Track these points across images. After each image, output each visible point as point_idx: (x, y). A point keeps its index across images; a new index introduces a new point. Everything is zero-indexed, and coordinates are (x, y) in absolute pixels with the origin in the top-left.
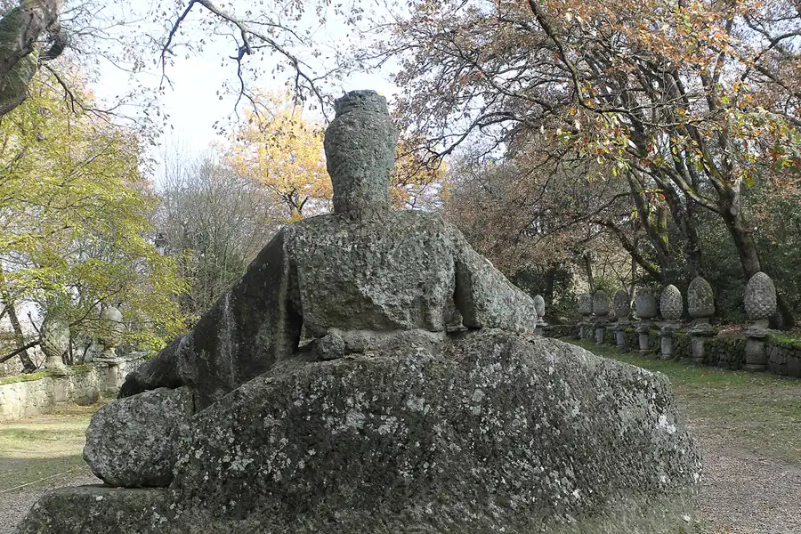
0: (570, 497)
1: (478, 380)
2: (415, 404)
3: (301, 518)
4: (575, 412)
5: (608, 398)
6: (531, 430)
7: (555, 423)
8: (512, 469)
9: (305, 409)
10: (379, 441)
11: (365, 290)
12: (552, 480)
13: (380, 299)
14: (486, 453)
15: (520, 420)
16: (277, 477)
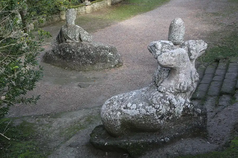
0: (90, 62)
1: (79, 48)
2: (73, 50)
3: (64, 60)
4: (92, 52)
5: (99, 51)
6: (85, 55)
7: (88, 54)
8: (82, 59)
9: (64, 48)
10: (70, 53)
11: (68, 36)
12: (87, 60)
13: (70, 37)
14: (80, 56)
15: (83, 53)
16: (62, 55)
